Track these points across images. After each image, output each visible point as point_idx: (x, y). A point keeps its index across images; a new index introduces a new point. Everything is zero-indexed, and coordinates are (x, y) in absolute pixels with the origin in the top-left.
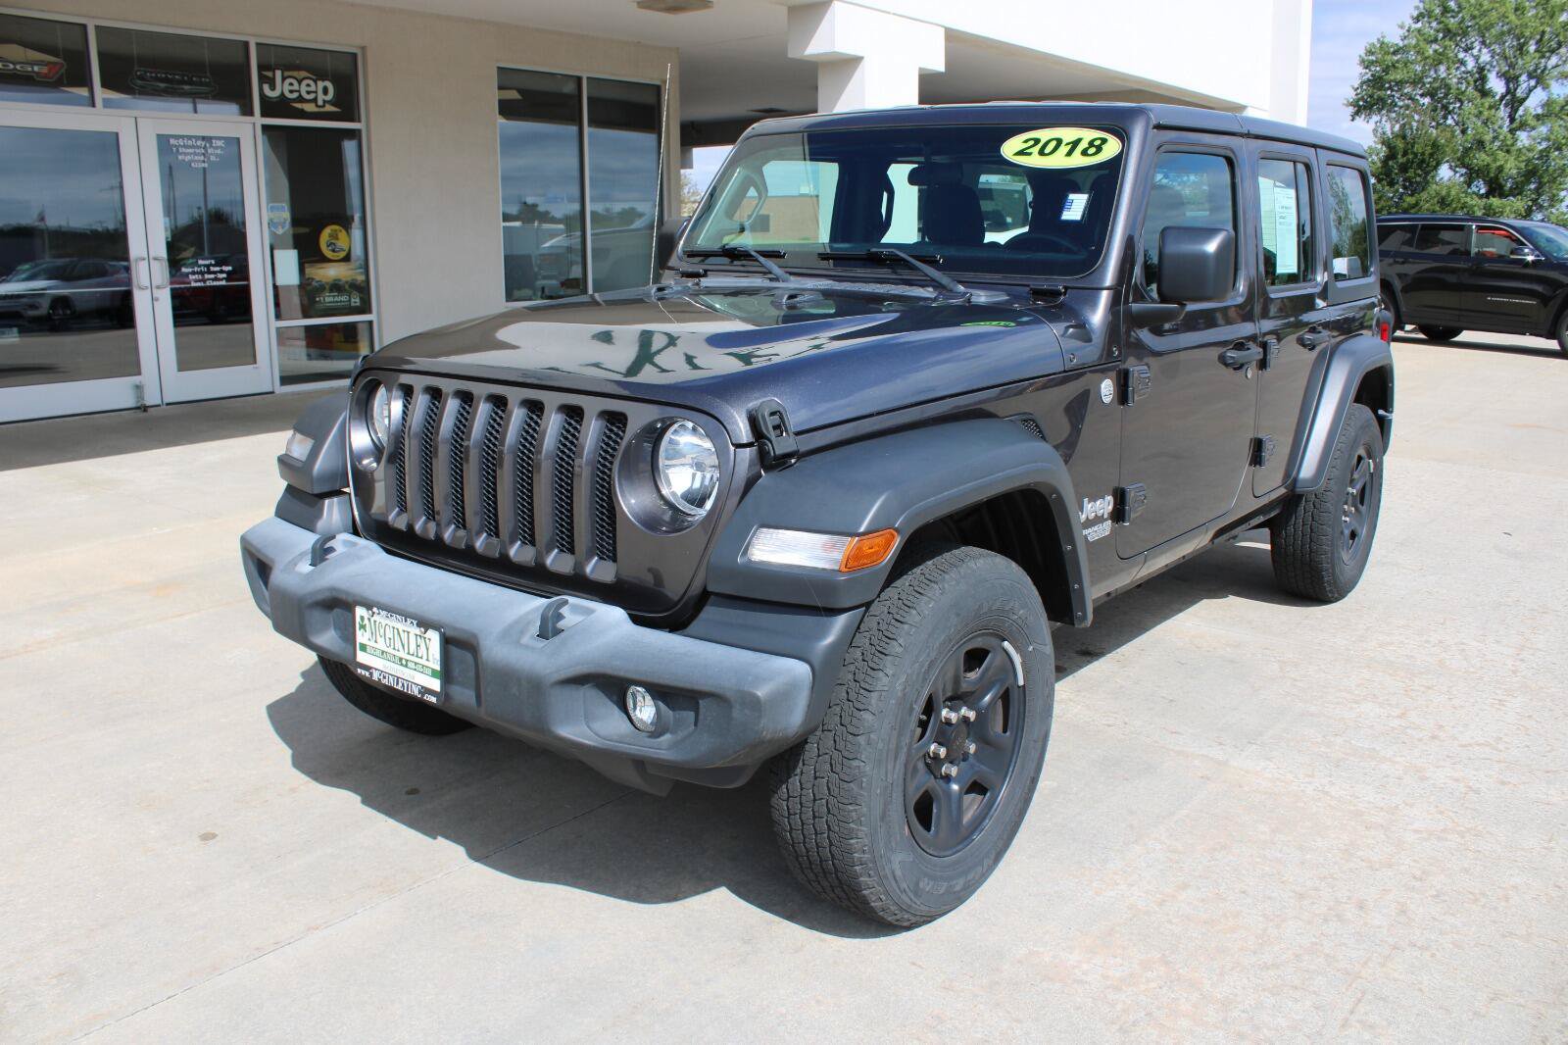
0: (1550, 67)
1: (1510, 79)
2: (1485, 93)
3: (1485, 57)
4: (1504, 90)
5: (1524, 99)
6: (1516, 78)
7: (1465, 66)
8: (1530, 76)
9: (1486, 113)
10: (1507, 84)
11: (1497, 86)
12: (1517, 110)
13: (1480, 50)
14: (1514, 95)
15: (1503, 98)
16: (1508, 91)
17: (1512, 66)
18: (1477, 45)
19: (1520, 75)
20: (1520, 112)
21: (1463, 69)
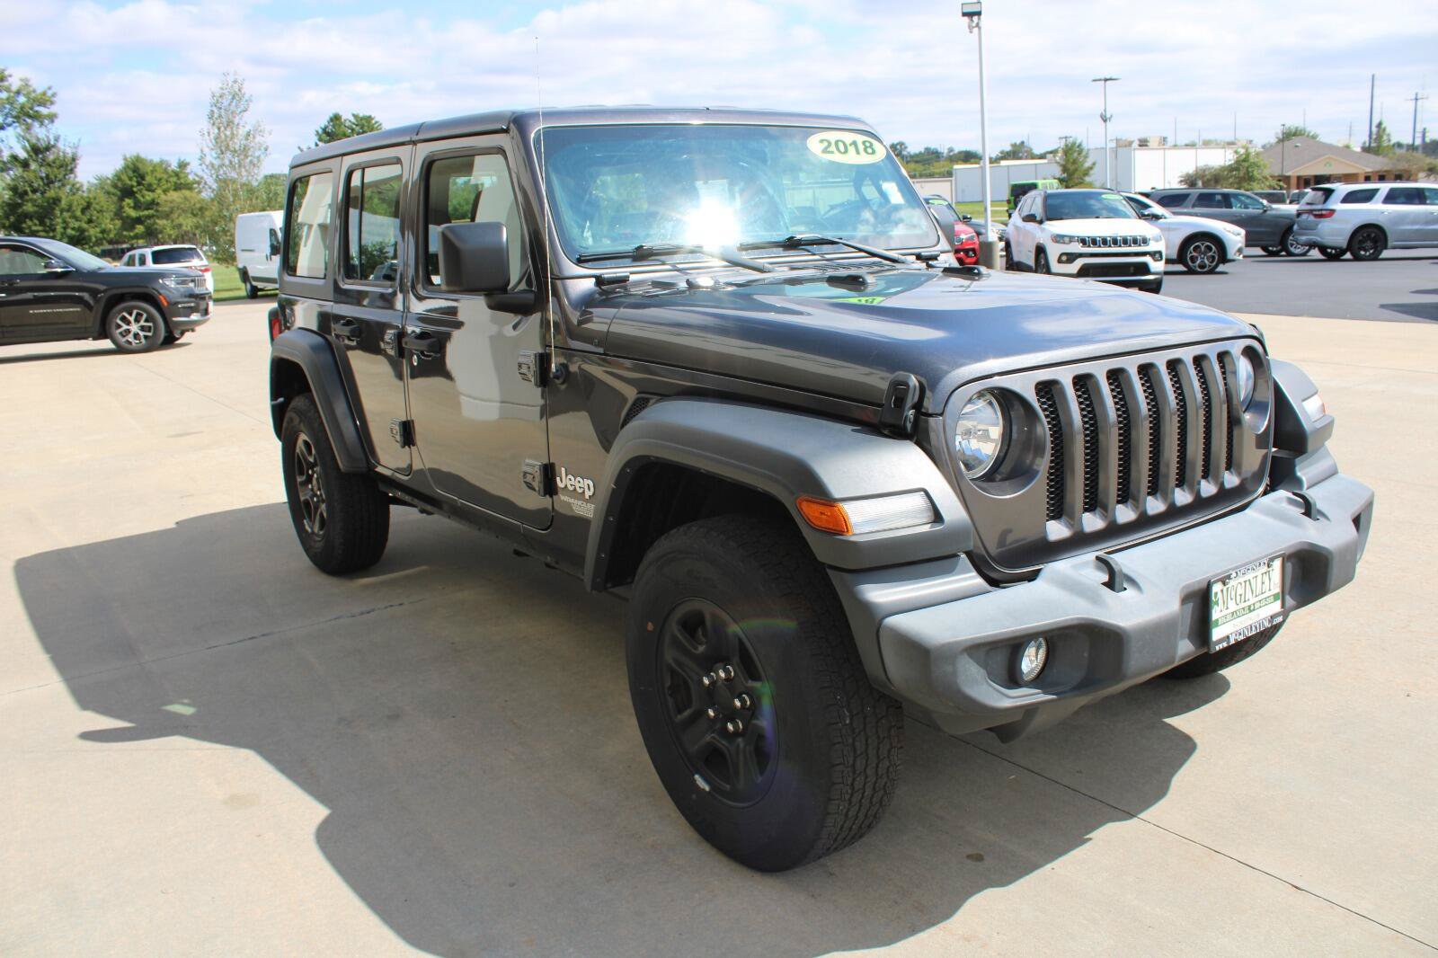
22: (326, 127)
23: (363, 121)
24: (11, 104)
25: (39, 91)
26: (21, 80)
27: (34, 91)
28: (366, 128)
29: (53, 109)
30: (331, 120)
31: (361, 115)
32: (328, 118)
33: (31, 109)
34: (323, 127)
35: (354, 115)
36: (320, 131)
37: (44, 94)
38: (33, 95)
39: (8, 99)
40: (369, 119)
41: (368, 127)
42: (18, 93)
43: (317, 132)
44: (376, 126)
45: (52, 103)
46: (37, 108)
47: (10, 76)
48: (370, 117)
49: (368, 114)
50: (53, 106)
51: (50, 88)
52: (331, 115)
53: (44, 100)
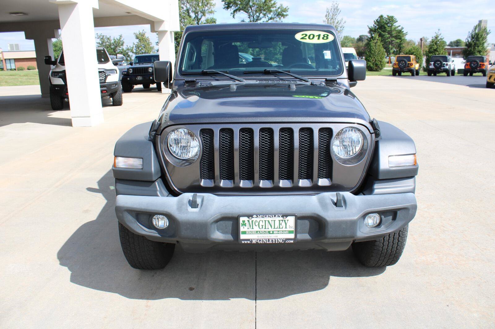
0: (206, 10)
1: (196, 13)
2: (190, 17)
3: (188, 6)
4: (195, 16)
5: (200, 19)
6: (197, 13)
7: (183, 9)
8: (201, 12)
9: (191, 22)
10: (195, 14)
11: (193, 15)
12: (199, 21)
13: (187, 4)
14: (198, 17)
15: (195, 18)
16: (196, 16)
17: (196, 9)
18: (186, 3)
19: (198, 12)
20: (200, 22)
21: (183, 10)
22: (378, 19)
23: (390, 18)
24: (276, 11)
25: (285, 7)
26: (280, 4)
27: (283, 8)
28: (391, 20)
29: (287, 13)
30: (380, 17)
31: (390, 16)
32: (379, 16)
33: (281, 13)
34: (377, 19)
35: (387, 16)
36: (376, 21)
37: (285, 8)
38: (283, 9)
39: (276, 10)
40: (392, 17)
41: (392, 20)
42: (279, 8)
43: (374, 21)
44: (394, 20)
45: (287, 11)
46: (283, 13)
47: (277, 3)
48: (393, 16)
49: (392, 15)
50: (287, 12)
51: (287, 7)
52: (380, 15)
53: (285, 10)
